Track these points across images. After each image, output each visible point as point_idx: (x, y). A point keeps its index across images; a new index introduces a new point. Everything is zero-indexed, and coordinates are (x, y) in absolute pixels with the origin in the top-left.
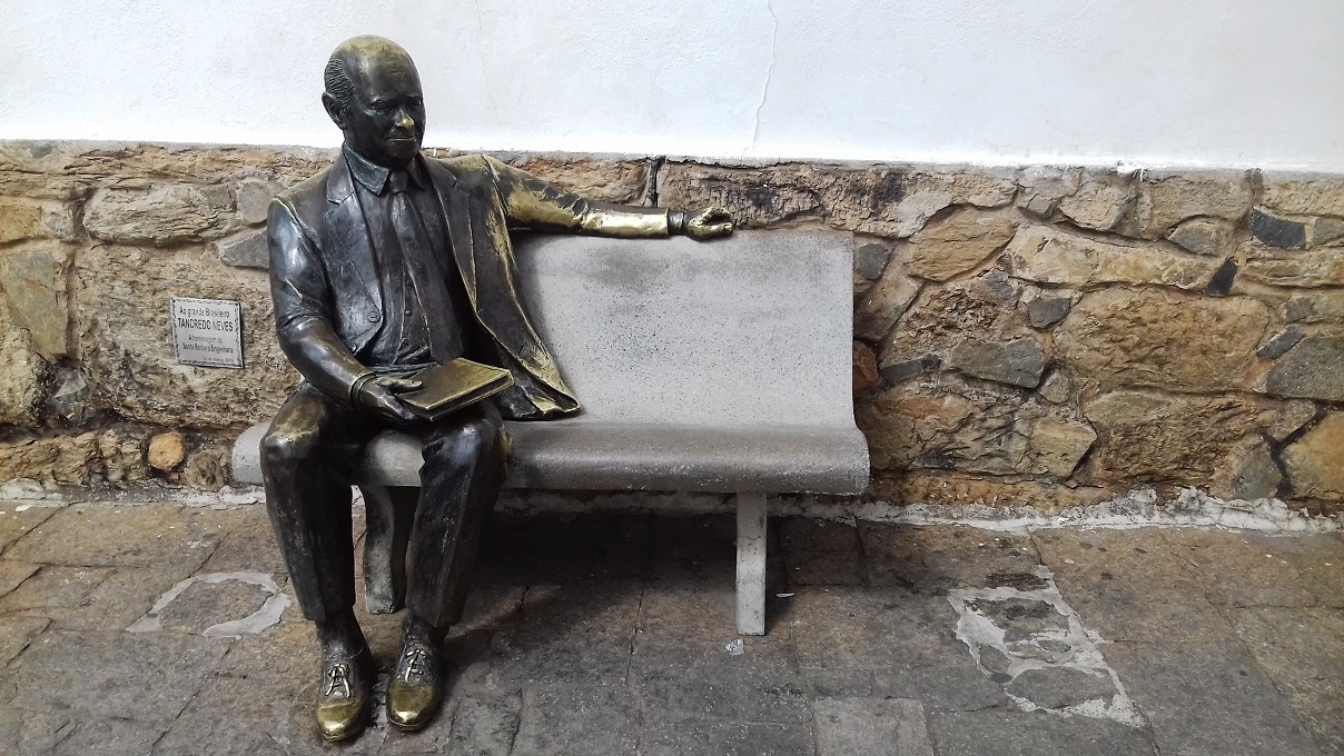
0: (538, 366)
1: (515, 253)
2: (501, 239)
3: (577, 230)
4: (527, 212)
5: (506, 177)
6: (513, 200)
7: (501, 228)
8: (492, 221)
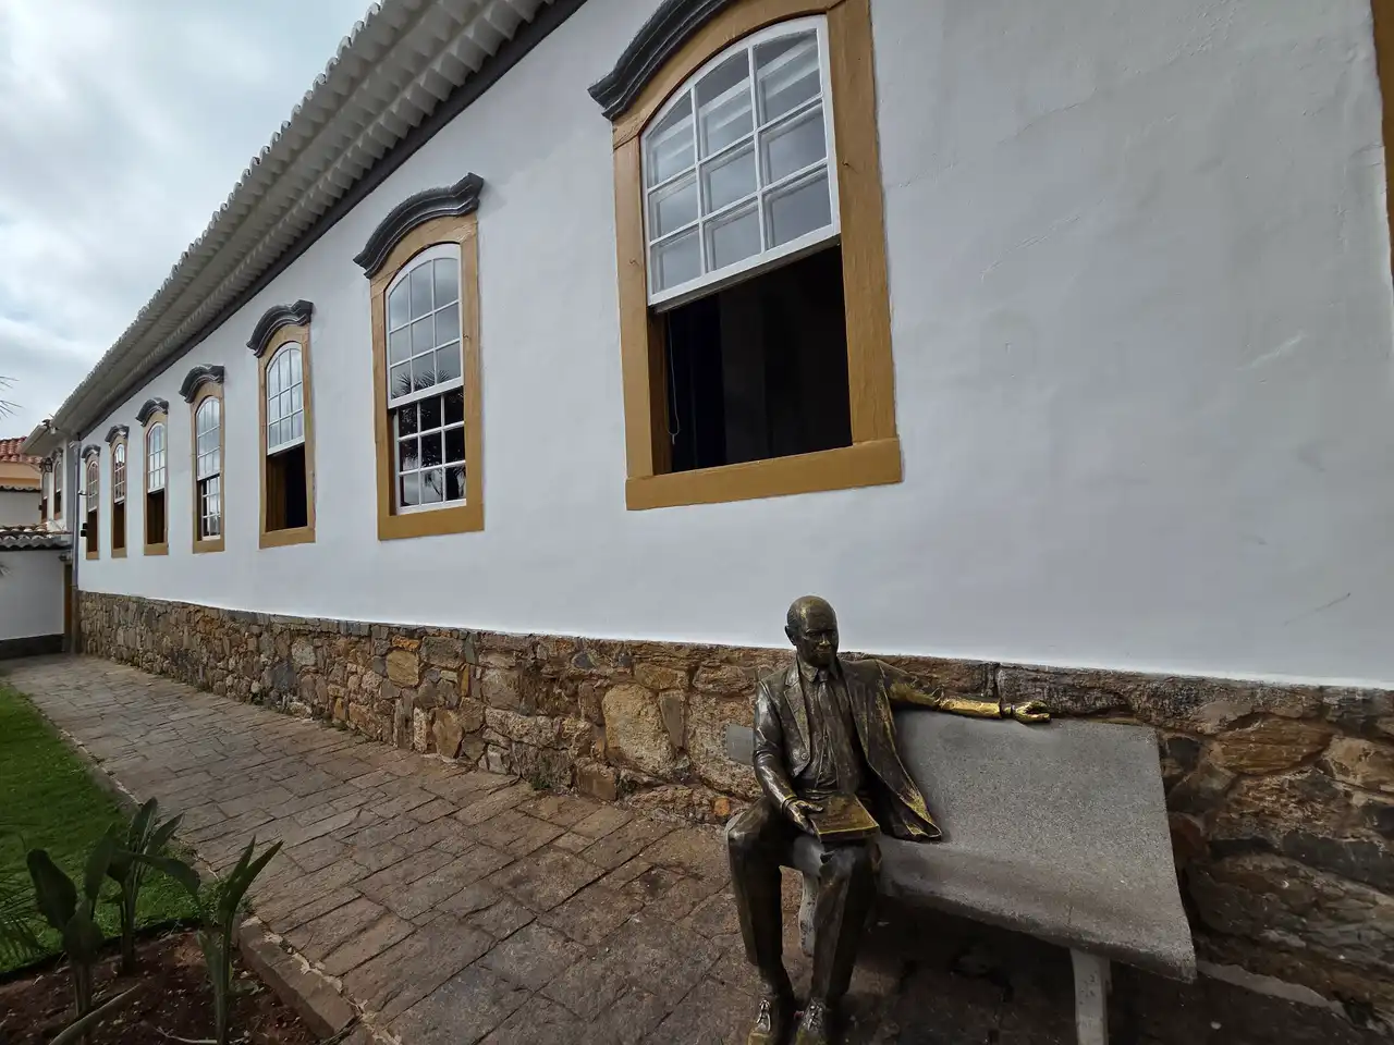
0: (911, 800)
1: (894, 720)
2: (886, 712)
3: (936, 709)
4: (903, 696)
5: (890, 674)
6: (893, 688)
7: (885, 707)
8: (879, 701)
